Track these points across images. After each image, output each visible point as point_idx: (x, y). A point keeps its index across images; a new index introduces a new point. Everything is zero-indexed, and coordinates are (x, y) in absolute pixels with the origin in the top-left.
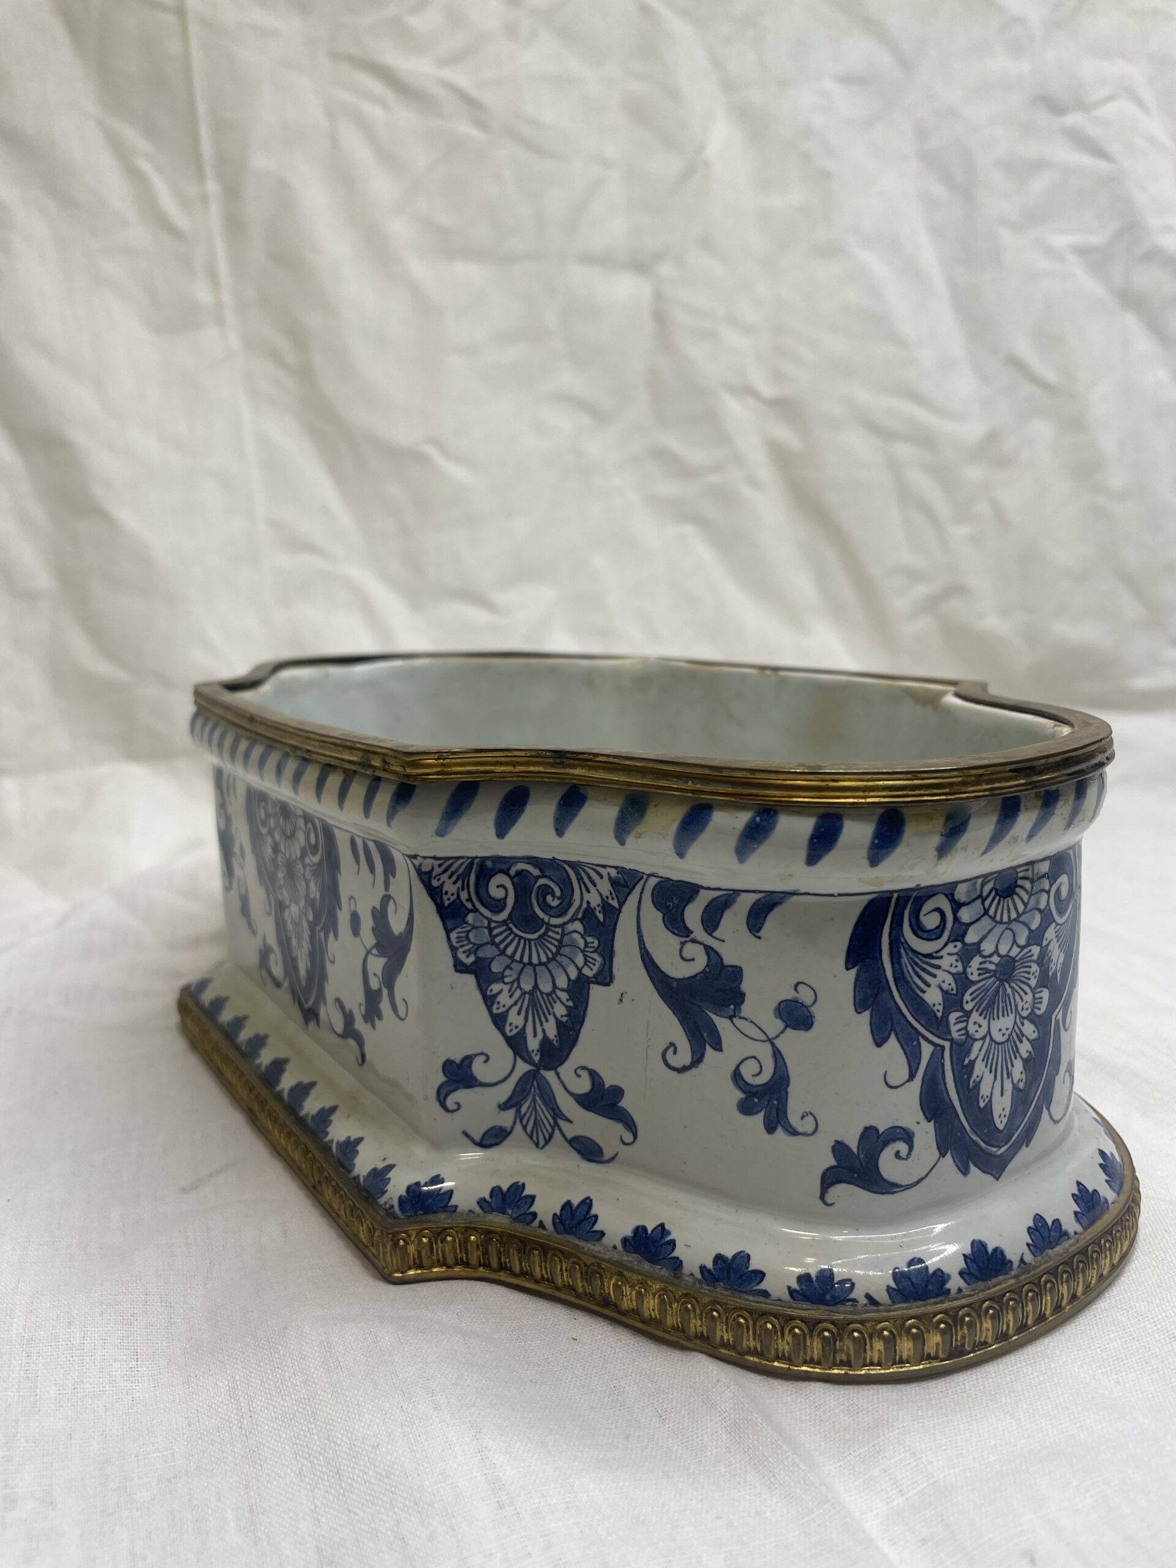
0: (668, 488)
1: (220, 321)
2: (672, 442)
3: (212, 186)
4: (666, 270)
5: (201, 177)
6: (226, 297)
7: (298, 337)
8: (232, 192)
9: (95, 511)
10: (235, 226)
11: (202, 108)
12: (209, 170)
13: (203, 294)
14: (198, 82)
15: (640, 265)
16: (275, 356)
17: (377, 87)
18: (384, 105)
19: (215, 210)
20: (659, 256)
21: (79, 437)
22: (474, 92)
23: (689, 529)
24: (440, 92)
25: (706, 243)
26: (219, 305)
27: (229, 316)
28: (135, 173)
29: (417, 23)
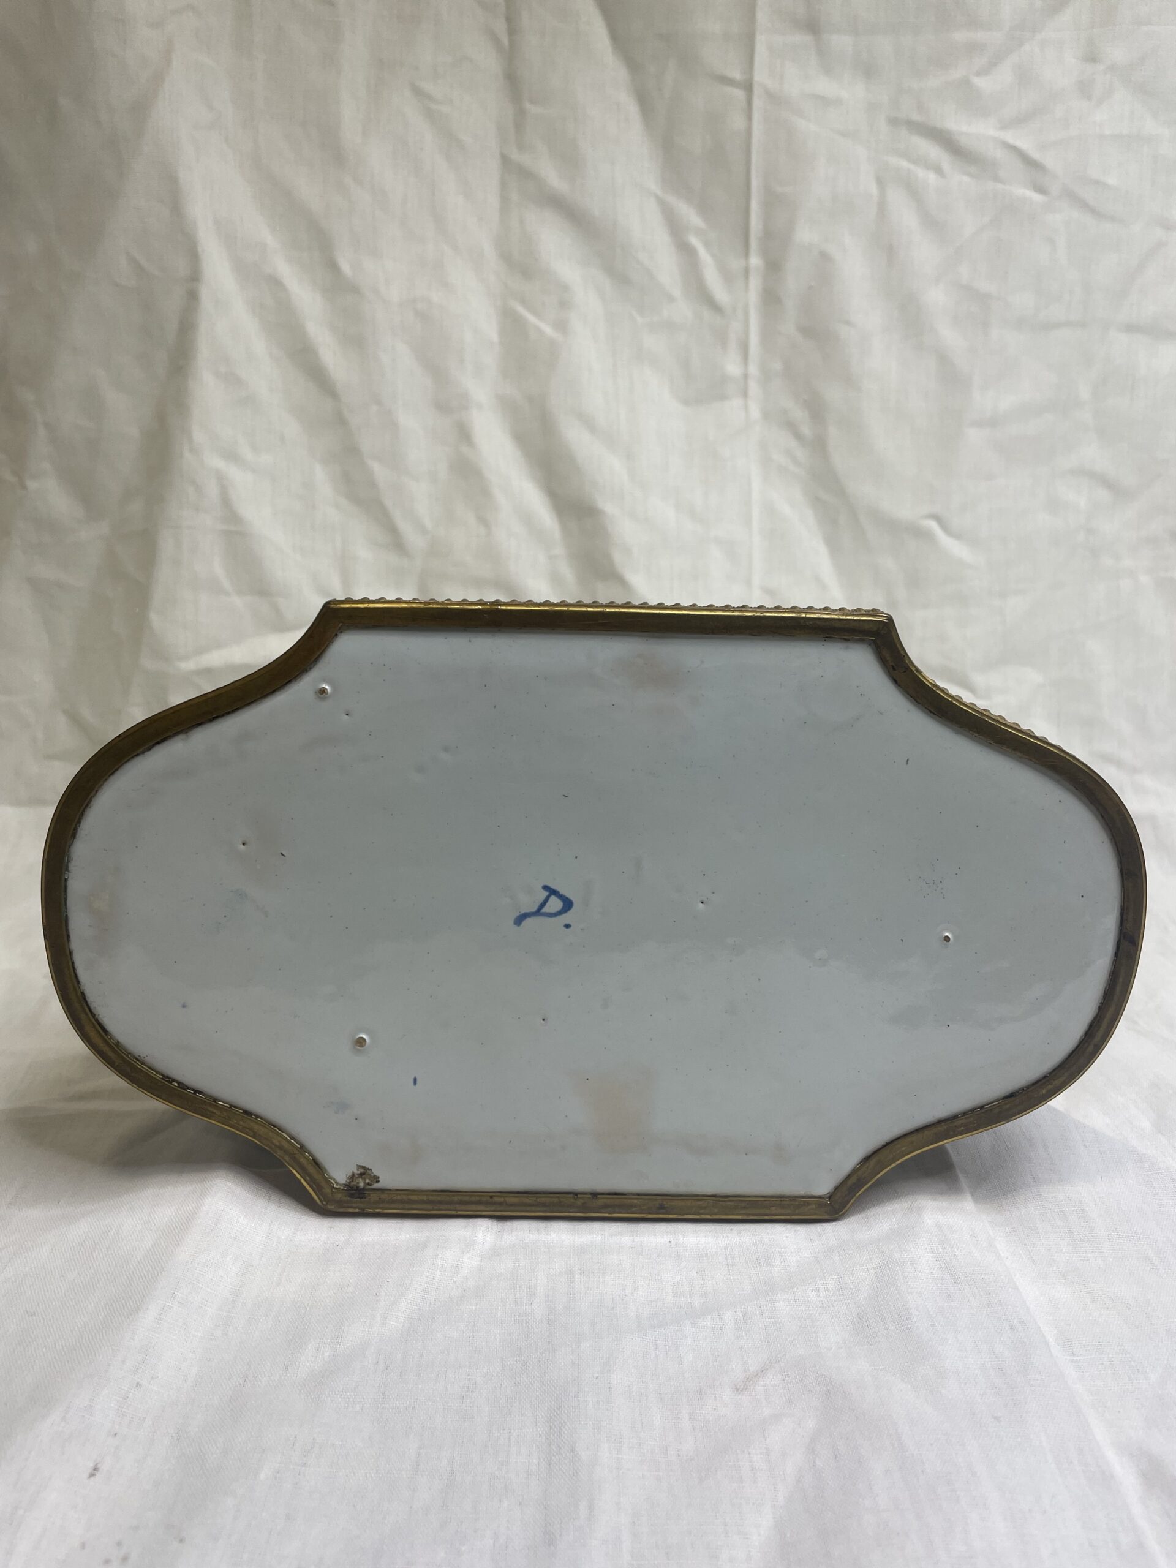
3: (755, 261)
5: (747, 254)
6: (753, 369)
7: (817, 410)
8: (774, 267)
9: (613, 576)
10: (771, 298)
11: (755, 183)
12: (754, 245)
13: (733, 368)
14: (756, 157)
16: (791, 427)
17: (933, 151)
18: (939, 170)
19: (755, 283)
21: (607, 505)
22: (1036, 155)
24: (999, 154)
26: (746, 376)
27: (754, 388)
28: (685, 250)
29: (982, 83)
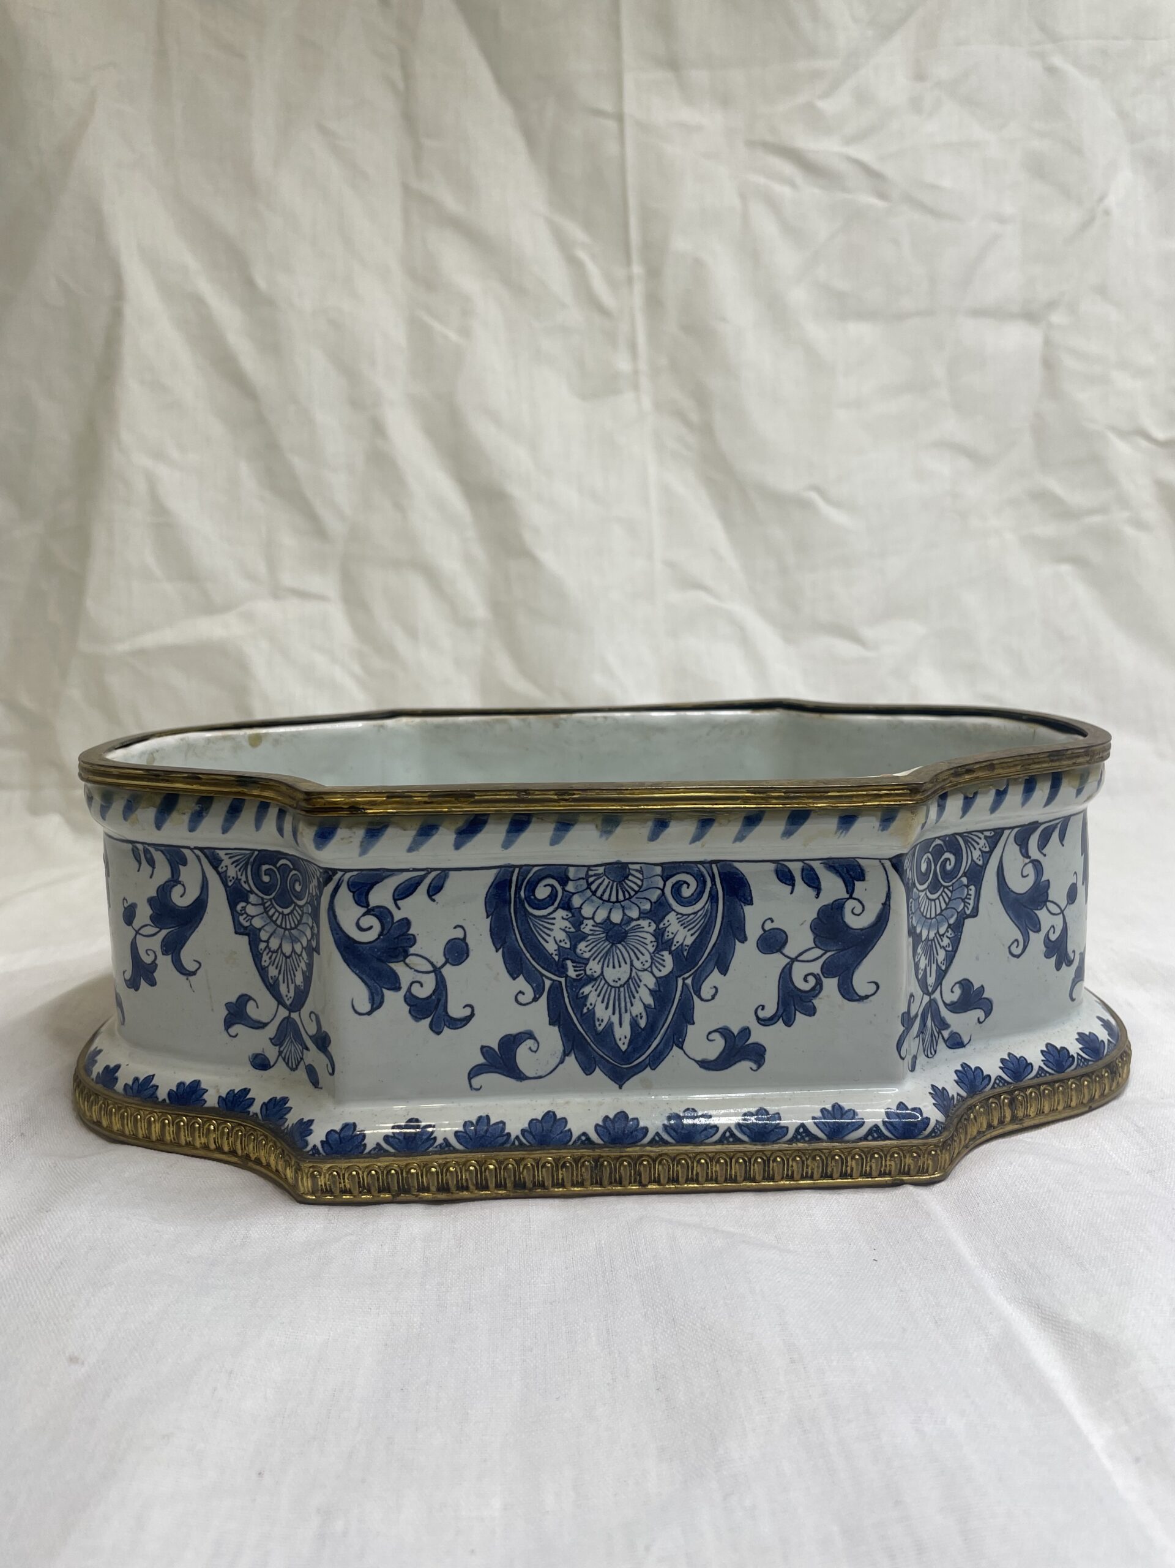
0: (1048, 529)
1: (636, 387)
2: (1054, 485)
3: (637, 269)
4: (1057, 318)
5: (628, 262)
6: (643, 366)
7: (701, 397)
8: (654, 273)
9: (524, 553)
10: (654, 302)
11: (633, 202)
12: (635, 256)
13: (623, 364)
14: (631, 179)
15: (1030, 316)
16: (680, 415)
17: (787, 168)
18: (793, 184)
19: (639, 288)
20: (1051, 305)
21: (515, 490)
22: (876, 166)
23: (1065, 568)
24: (843, 167)
25: (1102, 291)
26: (636, 372)
27: (644, 382)
28: (573, 262)
29: (827, 106)
